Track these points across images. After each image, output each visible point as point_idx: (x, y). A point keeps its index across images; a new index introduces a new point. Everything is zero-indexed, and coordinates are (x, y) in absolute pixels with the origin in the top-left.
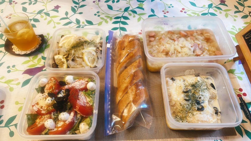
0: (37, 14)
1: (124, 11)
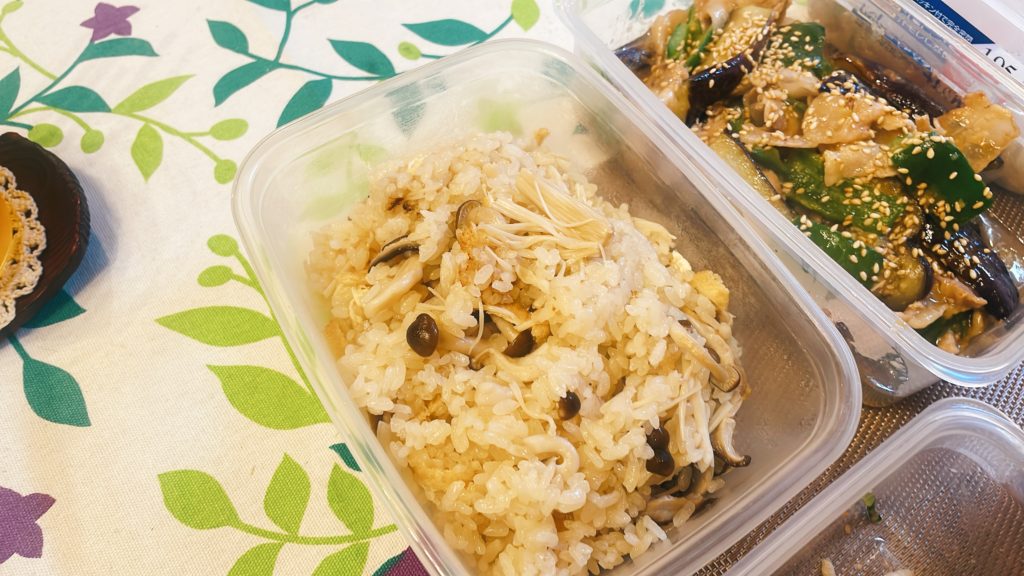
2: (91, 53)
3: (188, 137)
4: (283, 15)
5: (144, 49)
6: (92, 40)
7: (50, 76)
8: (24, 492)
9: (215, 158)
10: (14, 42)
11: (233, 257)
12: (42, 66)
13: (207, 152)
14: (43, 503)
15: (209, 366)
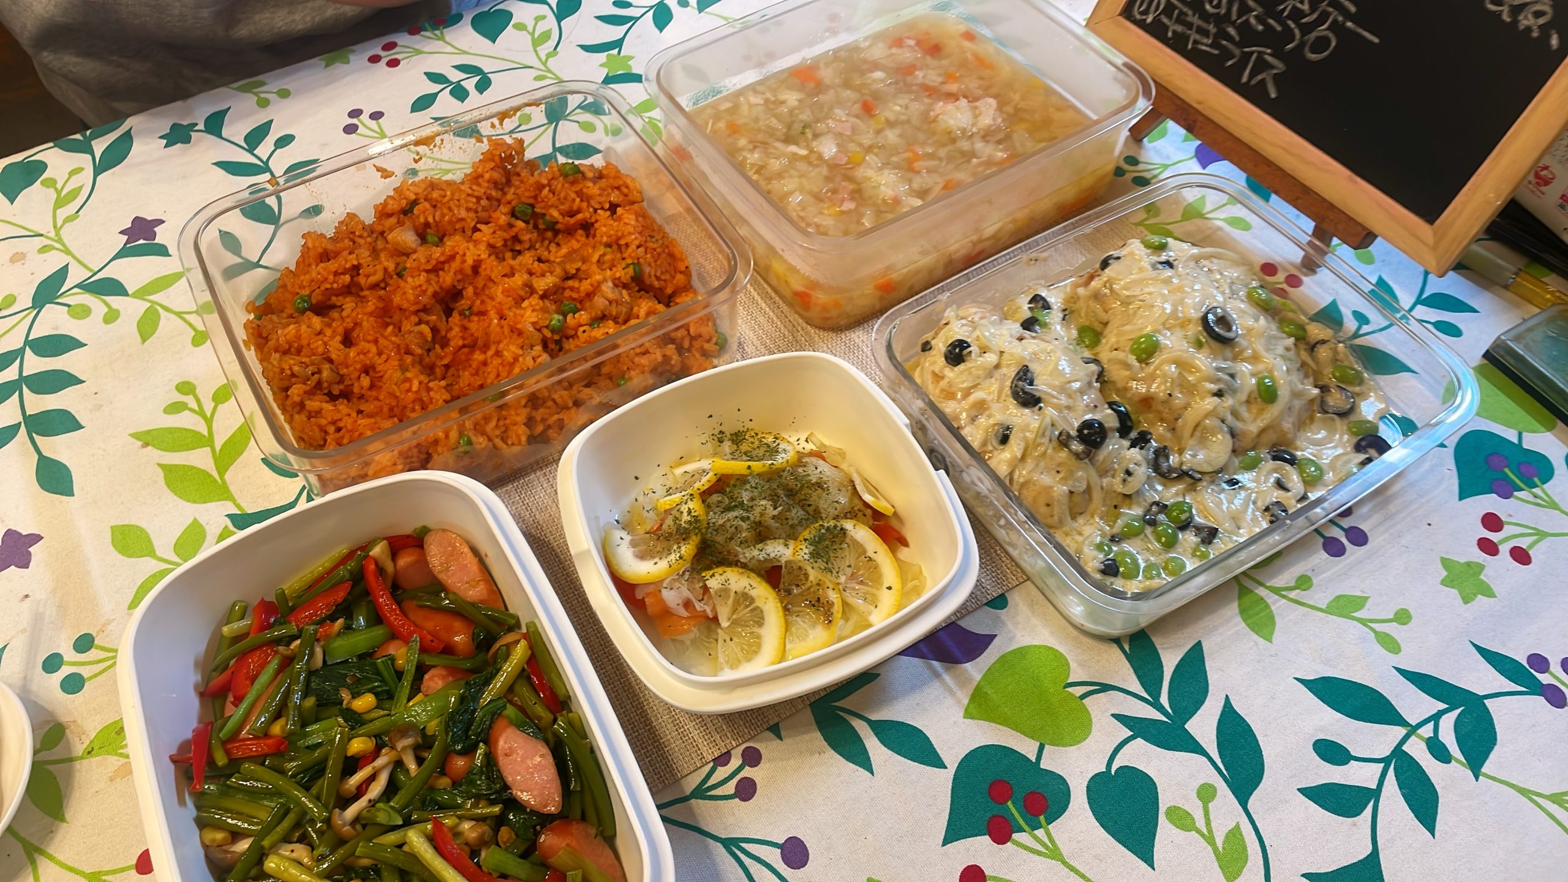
0: (33, 307)
1: (550, 122)
2: (121, 254)
3: (179, 314)
4: (273, 226)
5: (162, 251)
6: (125, 244)
7: (90, 270)
8: (24, 533)
9: (194, 329)
10: (68, 245)
11: (191, 396)
12: (86, 262)
13: (190, 325)
14: (36, 538)
15: (158, 464)
